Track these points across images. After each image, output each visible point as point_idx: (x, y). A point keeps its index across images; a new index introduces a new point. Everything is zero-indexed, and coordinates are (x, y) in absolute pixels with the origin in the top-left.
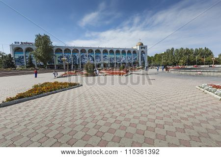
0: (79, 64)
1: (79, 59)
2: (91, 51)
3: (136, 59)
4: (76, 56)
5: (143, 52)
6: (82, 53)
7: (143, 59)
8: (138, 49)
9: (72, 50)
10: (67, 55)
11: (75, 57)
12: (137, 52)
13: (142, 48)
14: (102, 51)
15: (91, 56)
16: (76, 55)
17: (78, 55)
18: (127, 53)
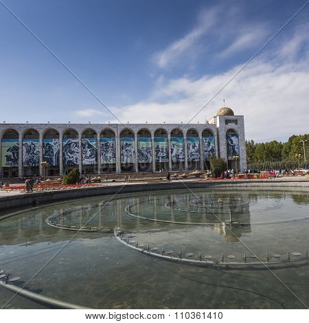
0: (58, 166)
1: (58, 153)
2: (89, 133)
3: (212, 150)
4: (50, 147)
5: (231, 133)
6: (68, 138)
7: (231, 150)
8: (218, 126)
9: (41, 132)
10: (29, 143)
11: (48, 149)
12: (215, 134)
13: (227, 122)
14: (117, 133)
15: (90, 146)
16: (52, 143)
17: (57, 145)
18: (185, 135)
